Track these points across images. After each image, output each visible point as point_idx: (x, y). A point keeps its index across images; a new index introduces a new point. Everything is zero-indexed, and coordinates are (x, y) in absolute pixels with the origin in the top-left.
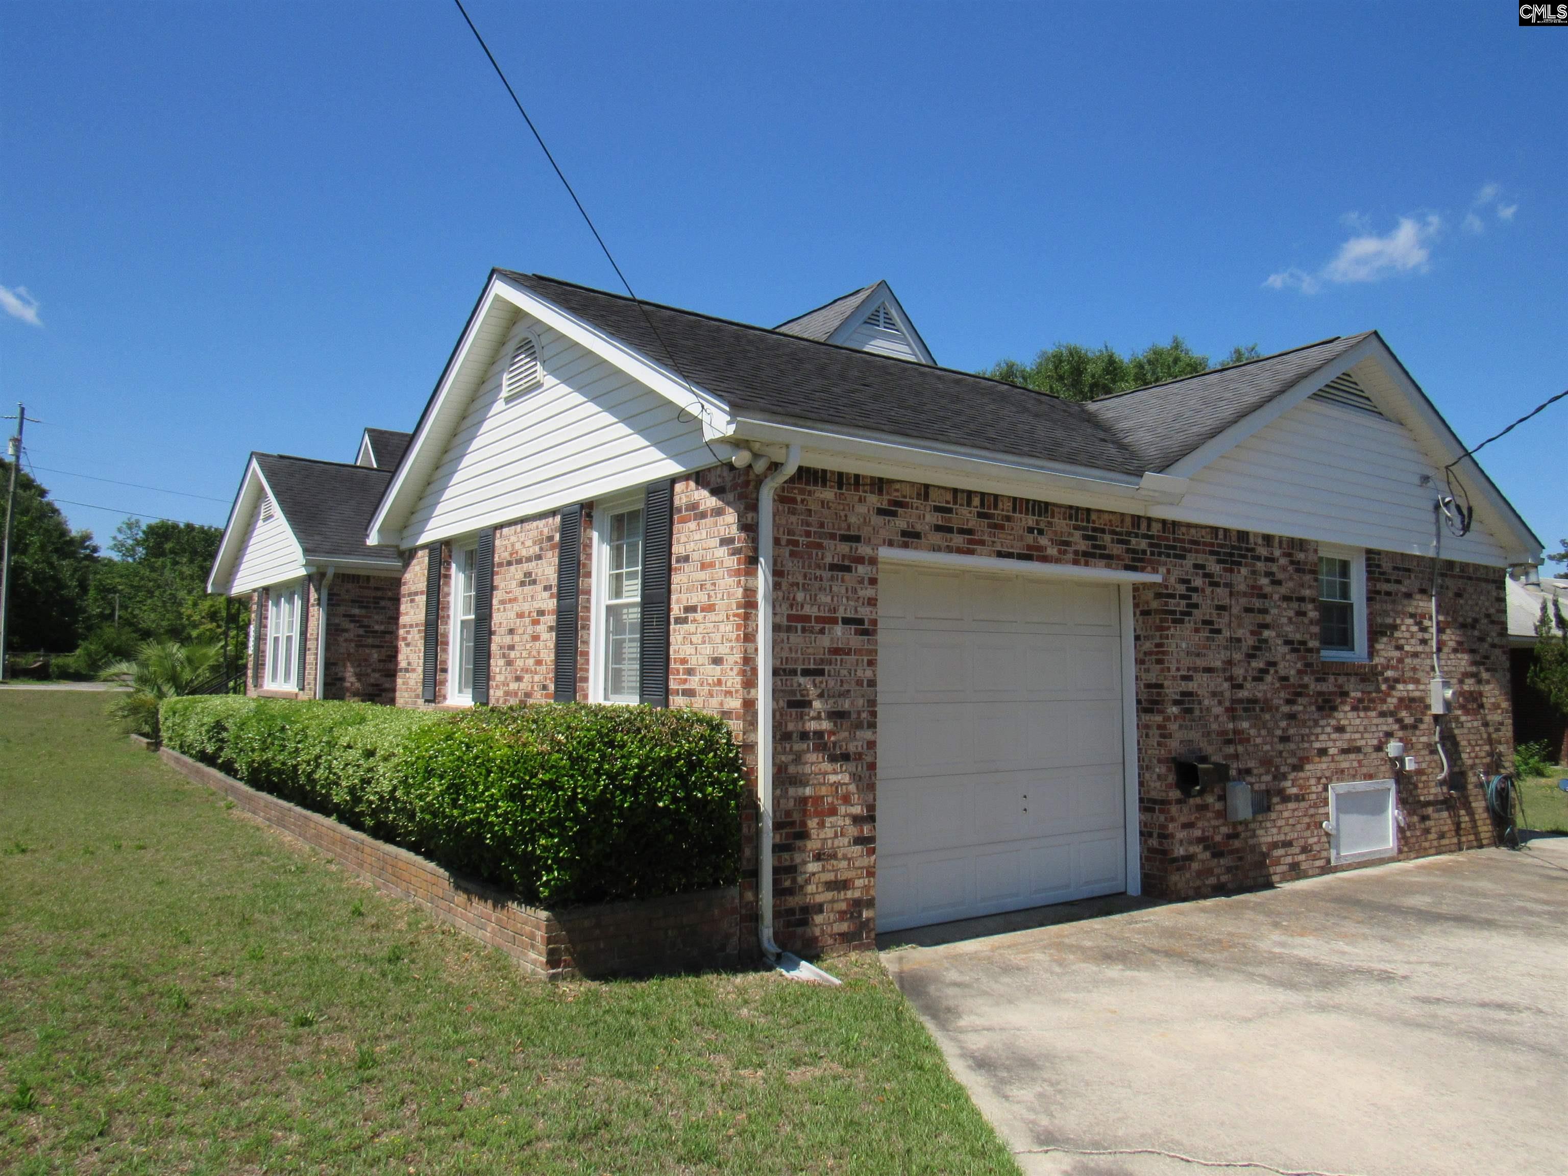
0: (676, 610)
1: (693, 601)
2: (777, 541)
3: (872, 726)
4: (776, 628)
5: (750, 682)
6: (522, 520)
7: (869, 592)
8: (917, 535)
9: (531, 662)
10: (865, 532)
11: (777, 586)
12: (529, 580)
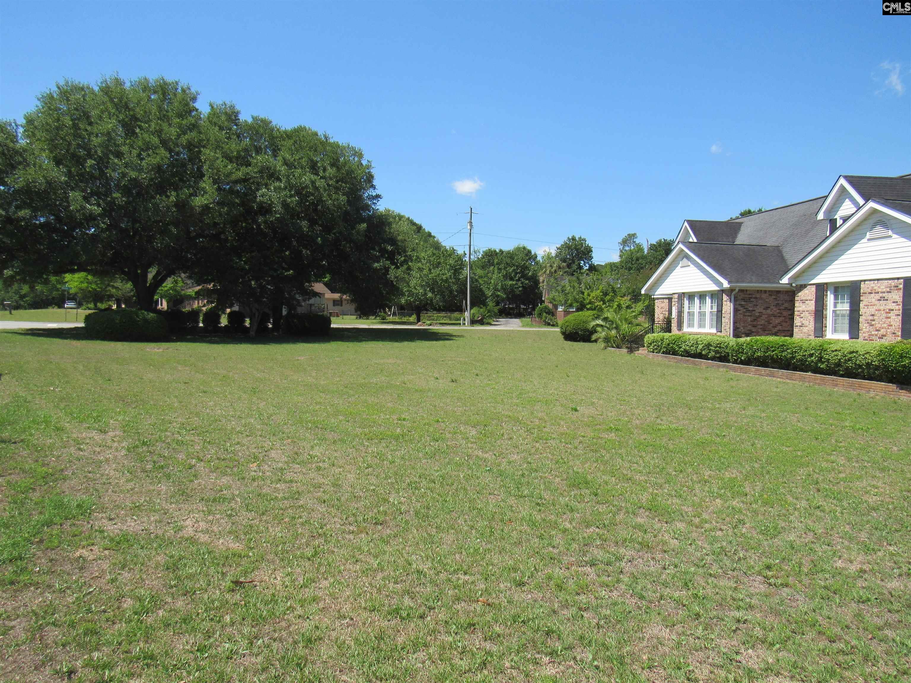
6: (878, 280)
9: (886, 325)
12: (883, 299)
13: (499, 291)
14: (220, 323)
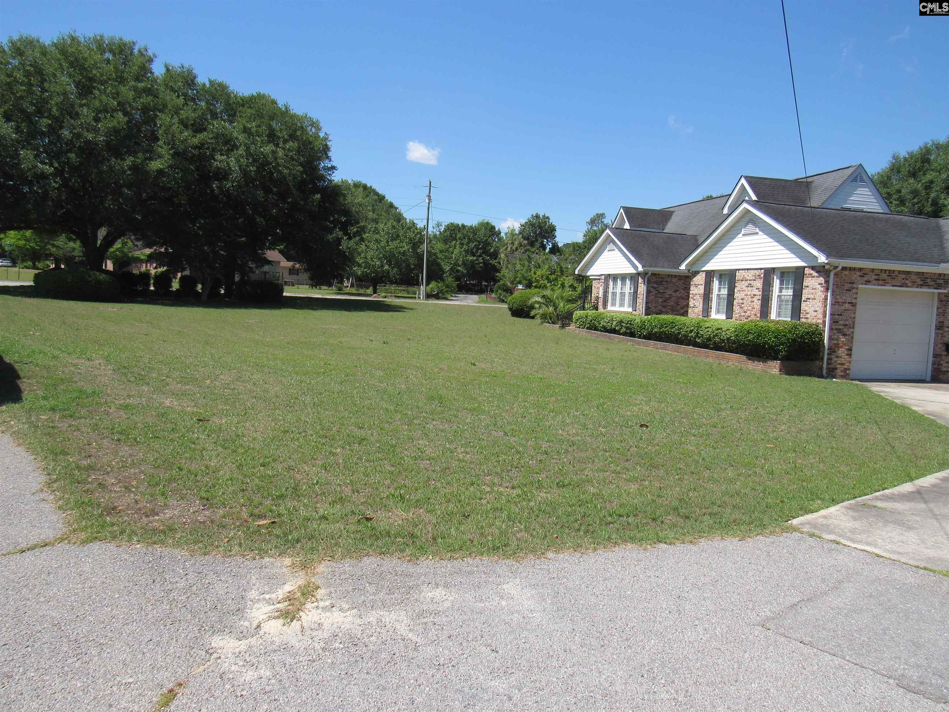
0: (803, 298)
1: (810, 297)
2: (833, 284)
3: (853, 328)
4: (832, 304)
5: (825, 316)
6: (748, 269)
7: (855, 296)
8: (870, 282)
9: (750, 308)
10: (856, 281)
11: (833, 295)
12: (750, 286)
13: (459, 266)
14: (171, 287)
